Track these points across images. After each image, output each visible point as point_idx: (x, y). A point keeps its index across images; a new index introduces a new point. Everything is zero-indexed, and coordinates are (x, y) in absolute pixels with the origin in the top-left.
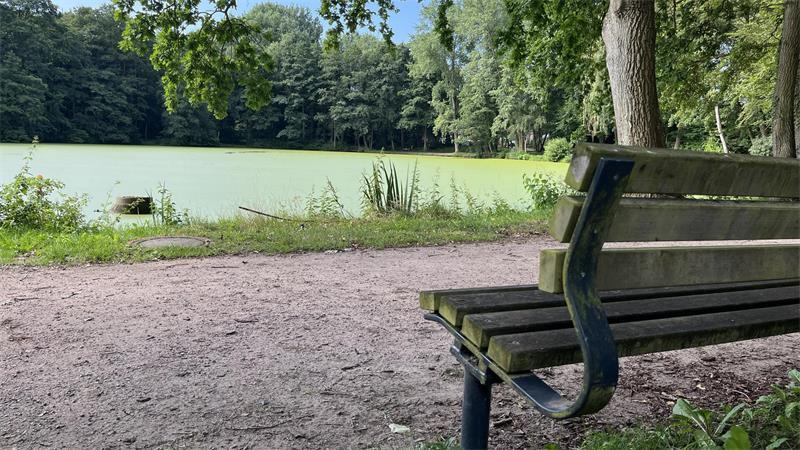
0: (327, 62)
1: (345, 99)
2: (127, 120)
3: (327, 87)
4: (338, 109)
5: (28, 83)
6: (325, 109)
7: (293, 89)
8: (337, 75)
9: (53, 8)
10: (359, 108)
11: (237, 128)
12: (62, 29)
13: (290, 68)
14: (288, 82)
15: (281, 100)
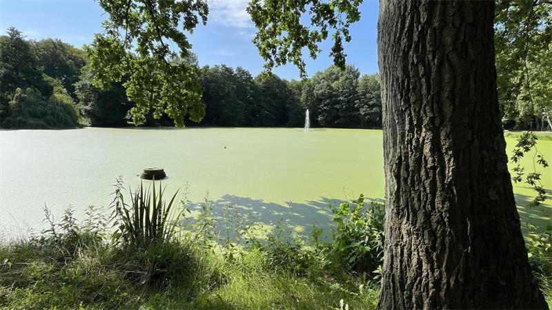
0: (360, 88)
1: (368, 105)
2: (274, 117)
3: (359, 99)
4: (364, 109)
5: (238, 104)
6: (358, 109)
7: (343, 101)
8: (364, 94)
9: (250, 75)
10: (374, 109)
11: (319, 119)
12: (253, 83)
13: (342, 92)
14: (341, 98)
15: (338, 107)
